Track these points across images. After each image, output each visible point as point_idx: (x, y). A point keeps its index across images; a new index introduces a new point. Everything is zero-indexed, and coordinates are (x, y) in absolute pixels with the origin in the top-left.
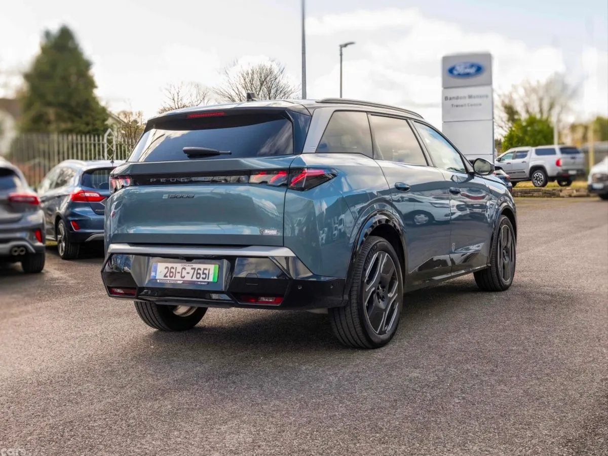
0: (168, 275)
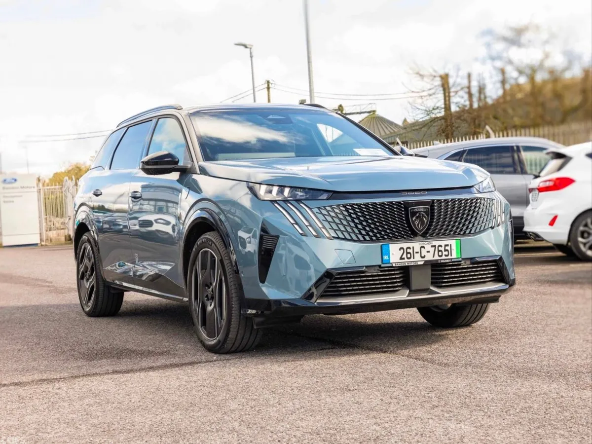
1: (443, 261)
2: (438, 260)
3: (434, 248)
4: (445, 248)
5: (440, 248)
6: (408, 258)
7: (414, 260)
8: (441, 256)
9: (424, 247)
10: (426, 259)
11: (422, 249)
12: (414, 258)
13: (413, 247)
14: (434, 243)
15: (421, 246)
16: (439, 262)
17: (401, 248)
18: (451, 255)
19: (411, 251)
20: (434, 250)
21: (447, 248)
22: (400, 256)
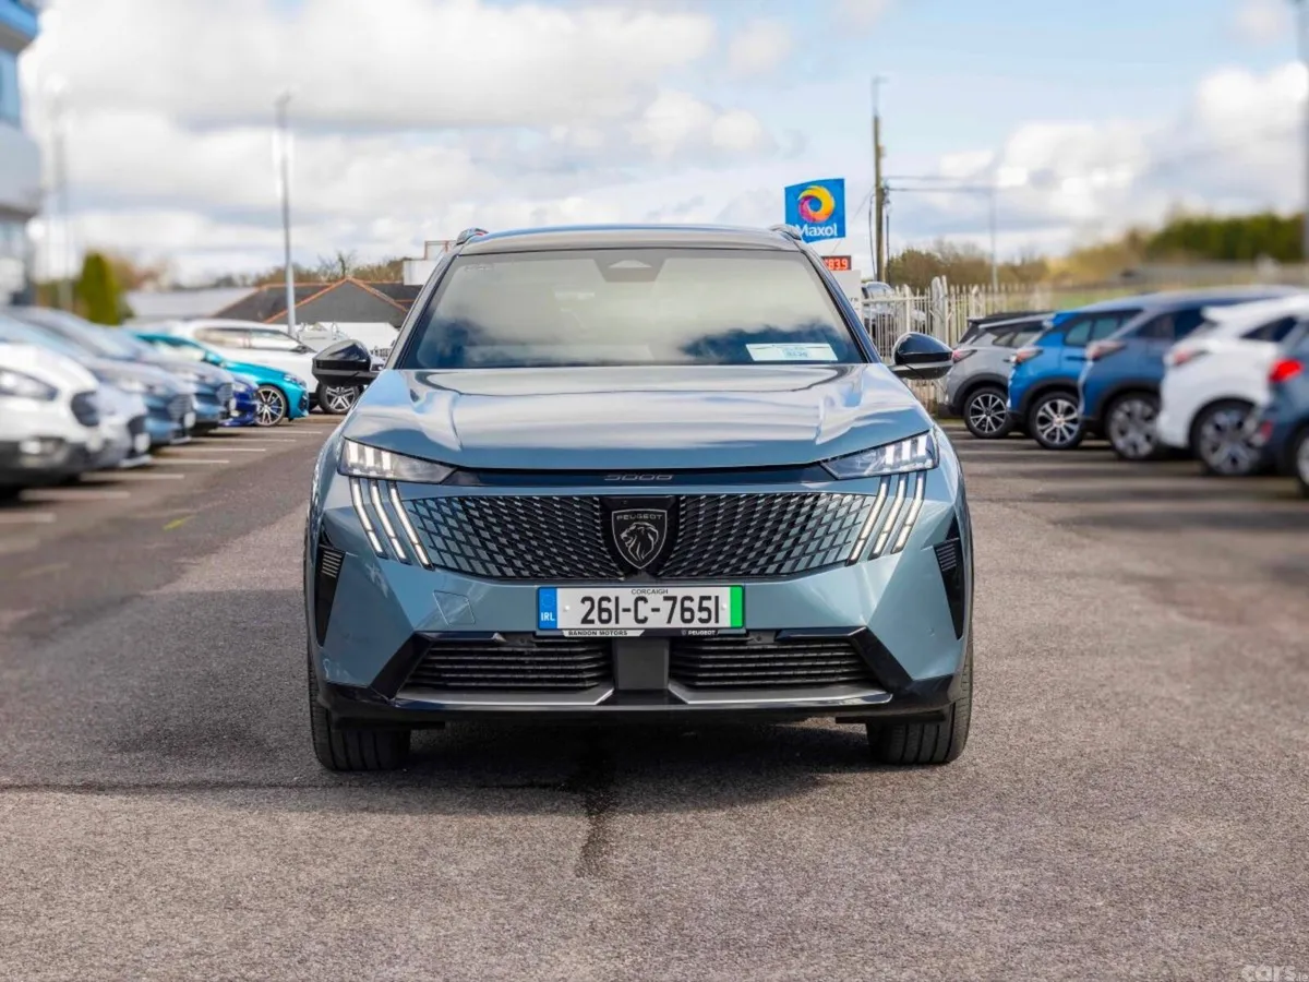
1: (694, 632)
2: (681, 629)
3: (671, 603)
4: (701, 603)
5: (687, 604)
6: (602, 621)
7: (618, 626)
8: (690, 621)
9: (645, 600)
10: (647, 625)
11: (640, 603)
12: (617, 622)
13: (617, 599)
14: (672, 592)
15: (637, 595)
16: (684, 633)
17: (584, 600)
18: (717, 621)
19: (611, 606)
20: (670, 608)
21: (705, 604)
22: (582, 617)
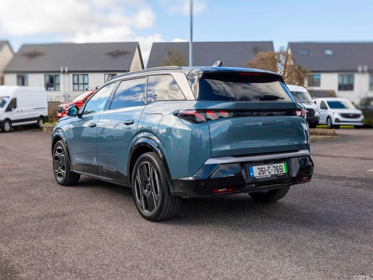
0: (261, 173)
